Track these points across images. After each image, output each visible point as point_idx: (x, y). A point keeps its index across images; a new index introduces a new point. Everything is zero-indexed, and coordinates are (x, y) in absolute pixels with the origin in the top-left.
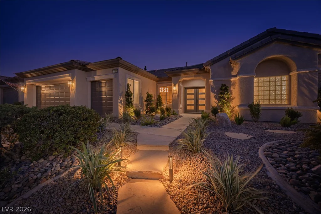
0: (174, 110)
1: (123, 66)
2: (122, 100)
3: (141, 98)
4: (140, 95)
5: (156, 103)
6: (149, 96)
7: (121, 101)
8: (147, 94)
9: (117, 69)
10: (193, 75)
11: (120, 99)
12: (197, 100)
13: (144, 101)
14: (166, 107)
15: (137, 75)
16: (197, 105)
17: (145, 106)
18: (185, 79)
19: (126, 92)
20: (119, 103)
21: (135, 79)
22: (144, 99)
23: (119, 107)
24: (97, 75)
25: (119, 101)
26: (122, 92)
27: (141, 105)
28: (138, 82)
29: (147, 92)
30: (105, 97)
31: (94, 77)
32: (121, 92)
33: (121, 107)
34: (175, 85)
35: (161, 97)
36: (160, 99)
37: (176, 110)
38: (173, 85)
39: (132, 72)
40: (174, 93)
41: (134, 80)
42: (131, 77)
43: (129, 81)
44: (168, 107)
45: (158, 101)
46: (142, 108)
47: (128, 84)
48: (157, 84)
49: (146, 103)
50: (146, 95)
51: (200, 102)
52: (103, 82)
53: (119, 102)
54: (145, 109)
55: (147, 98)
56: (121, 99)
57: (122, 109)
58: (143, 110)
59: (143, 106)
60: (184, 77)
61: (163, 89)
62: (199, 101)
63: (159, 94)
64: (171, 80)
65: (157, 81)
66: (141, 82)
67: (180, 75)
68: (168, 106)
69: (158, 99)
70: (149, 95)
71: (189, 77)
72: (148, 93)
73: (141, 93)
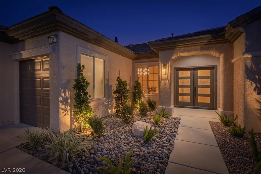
0: (164, 107)
1: (68, 30)
2: (68, 95)
3: (107, 87)
4: (106, 83)
5: (133, 93)
6: (121, 84)
7: (65, 100)
8: (117, 80)
9: (57, 36)
10: (199, 47)
11: (63, 95)
12: (196, 88)
13: (112, 92)
14: (147, 99)
15: (101, 49)
16: (195, 95)
17: (114, 100)
18: (181, 54)
19: (75, 80)
20: (61, 104)
21: (96, 55)
22: (112, 89)
23: (61, 111)
24: (26, 48)
25: (61, 99)
26: (69, 81)
27: (108, 100)
28: (102, 60)
29: (118, 78)
30: (40, 88)
31: (21, 52)
32: (64, 81)
33: (66, 110)
34: (165, 65)
35: (140, 85)
36: (138, 87)
37: (166, 107)
38: (161, 65)
39: (89, 44)
40: (163, 78)
41: (94, 57)
42: (88, 52)
43: (85, 60)
44: (151, 99)
45: (135, 89)
46: (109, 104)
47: (79, 65)
48: (133, 64)
49: (115, 96)
50: (117, 83)
51: (200, 91)
52: (37, 61)
53: (61, 102)
54: (115, 105)
55: (119, 87)
56: (65, 94)
57: (69, 113)
58: (112, 107)
59: (112, 100)
60: (180, 52)
61: (142, 71)
62: (199, 88)
63: (136, 79)
64: (158, 57)
65: (134, 59)
66: (107, 60)
67: (173, 48)
68: (150, 97)
69: (135, 87)
70: (122, 82)
71: (189, 51)
72: (120, 80)
73: (108, 80)
